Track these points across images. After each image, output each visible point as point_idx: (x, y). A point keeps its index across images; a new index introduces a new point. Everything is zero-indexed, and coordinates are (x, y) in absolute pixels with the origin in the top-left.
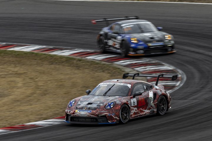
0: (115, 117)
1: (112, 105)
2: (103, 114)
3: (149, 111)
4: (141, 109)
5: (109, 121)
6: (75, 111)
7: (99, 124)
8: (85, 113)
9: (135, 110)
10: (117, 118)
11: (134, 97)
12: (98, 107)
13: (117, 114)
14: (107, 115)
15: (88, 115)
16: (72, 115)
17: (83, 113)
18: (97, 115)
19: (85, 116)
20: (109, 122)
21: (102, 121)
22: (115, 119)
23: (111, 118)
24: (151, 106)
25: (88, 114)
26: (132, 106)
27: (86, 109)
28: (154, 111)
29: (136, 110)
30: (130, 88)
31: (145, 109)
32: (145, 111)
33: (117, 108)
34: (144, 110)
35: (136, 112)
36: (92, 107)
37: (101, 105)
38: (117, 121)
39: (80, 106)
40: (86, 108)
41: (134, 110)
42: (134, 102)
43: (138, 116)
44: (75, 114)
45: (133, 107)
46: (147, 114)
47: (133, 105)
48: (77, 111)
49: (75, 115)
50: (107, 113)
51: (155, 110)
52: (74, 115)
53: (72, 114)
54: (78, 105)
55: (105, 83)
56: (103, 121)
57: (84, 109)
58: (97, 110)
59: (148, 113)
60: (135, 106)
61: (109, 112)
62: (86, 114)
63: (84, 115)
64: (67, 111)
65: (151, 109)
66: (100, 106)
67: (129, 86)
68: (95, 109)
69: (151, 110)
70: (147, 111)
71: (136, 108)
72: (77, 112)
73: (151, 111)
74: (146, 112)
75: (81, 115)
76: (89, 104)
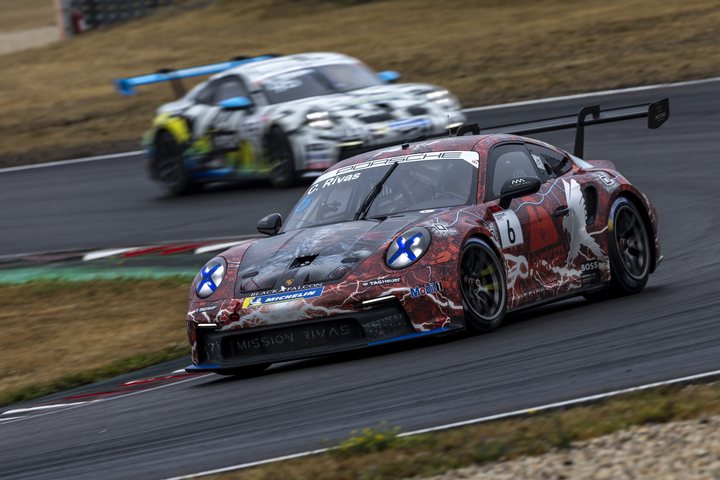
0: (444, 301)
1: (419, 246)
2: (385, 296)
3: (578, 273)
4: (544, 263)
5: (416, 326)
6: (239, 305)
7: (371, 343)
8: (292, 304)
9: (518, 266)
10: (451, 304)
11: (505, 204)
12: (349, 265)
13: (448, 284)
14: (401, 294)
15: (309, 312)
16: (225, 328)
17: (285, 305)
18: (356, 304)
19: (295, 319)
20: (419, 331)
21: (384, 328)
22: (444, 309)
23: (424, 308)
24: (584, 248)
25: (310, 306)
26: (504, 246)
27: (292, 286)
28: (597, 271)
29: (523, 269)
30: (477, 166)
31: (562, 265)
32: (563, 271)
33: (445, 256)
34: (556, 270)
35: (524, 276)
36: (317, 274)
37: (364, 253)
38: (454, 319)
39: (257, 279)
40: (289, 282)
41: (517, 268)
42: (510, 230)
43: (534, 297)
44: (243, 319)
45: (508, 251)
46: (571, 286)
47: (506, 244)
48: (247, 302)
49: (245, 324)
50: (401, 284)
51: (601, 266)
52: (240, 323)
53: (227, 323)
54: (244, 277)
55: (348, 169)
56: (387, 329)
57: (283, 288)
58: (351, 277)
59: (574, 283)
60: (519, 246)
61: (412, 283)
62: (299, 308)
63: (289, 316)
64: (198, 314)
65: (585, 262)
66: (357, 259)
67: (471, 158)
68: (337, 277)
69: (584, 268)
70: (569, 274)
71: (521, 260)
72: (251, 308)
73: (585, 273)
74: (565, 278)
75: (275, 315)
76: (300, 261)
